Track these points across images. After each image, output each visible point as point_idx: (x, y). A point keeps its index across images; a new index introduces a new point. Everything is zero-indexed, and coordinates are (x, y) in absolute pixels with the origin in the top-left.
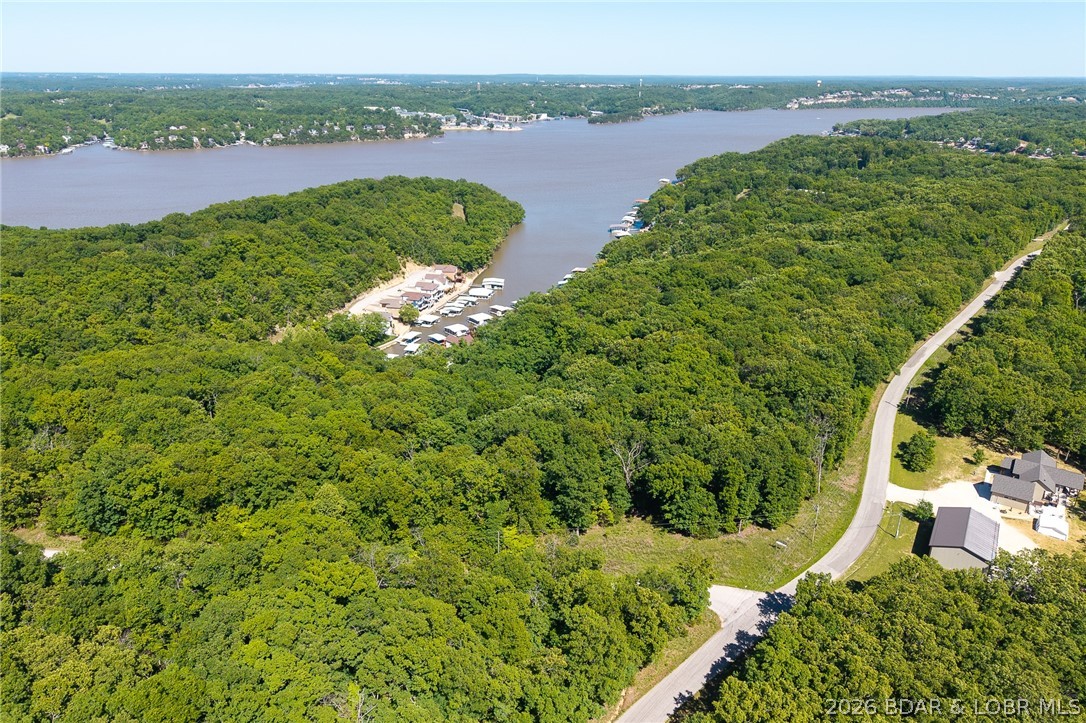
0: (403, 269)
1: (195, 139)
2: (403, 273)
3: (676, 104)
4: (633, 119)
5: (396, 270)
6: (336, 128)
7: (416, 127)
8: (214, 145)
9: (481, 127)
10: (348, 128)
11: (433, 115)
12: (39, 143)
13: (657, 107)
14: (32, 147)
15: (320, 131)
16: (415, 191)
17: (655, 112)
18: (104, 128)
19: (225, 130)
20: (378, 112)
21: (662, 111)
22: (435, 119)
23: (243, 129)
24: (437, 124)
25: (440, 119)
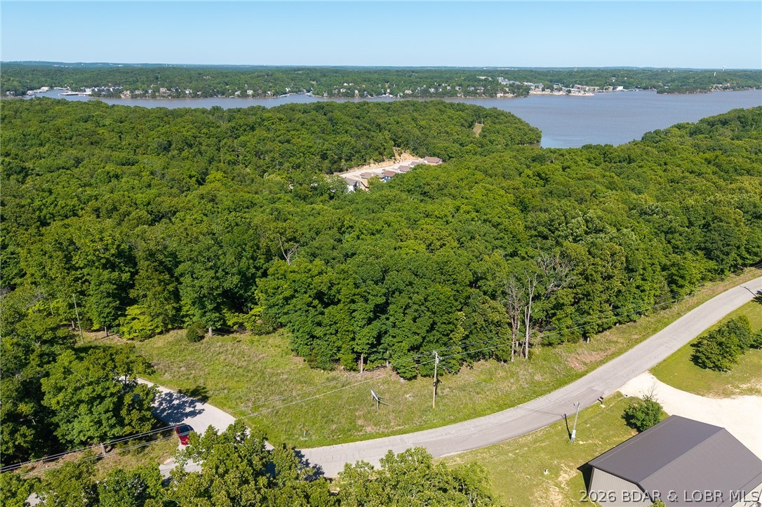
0: (397, 157)
1: (356, 92)
2: (395, 159)
3: (750, 82)
4: (700, 92)
5: (391, 156)
6: (448, 88)
7: (507, 89)
8: (367, 96)
9: (561, 93)
10: (457, 88)
11: (525, 83)
12: (269, 90)
13: (728, 84)
14: (265, 92)
15: (436, 89)
16: (443, 109)
17: (725, 88)
18: (313, 86)
19: (378, 88)
20: (485, 80)
21: (733, 88)
22: (526, 86)
23: (389, 88)
24: (527, 90)
25: (530, 86)
